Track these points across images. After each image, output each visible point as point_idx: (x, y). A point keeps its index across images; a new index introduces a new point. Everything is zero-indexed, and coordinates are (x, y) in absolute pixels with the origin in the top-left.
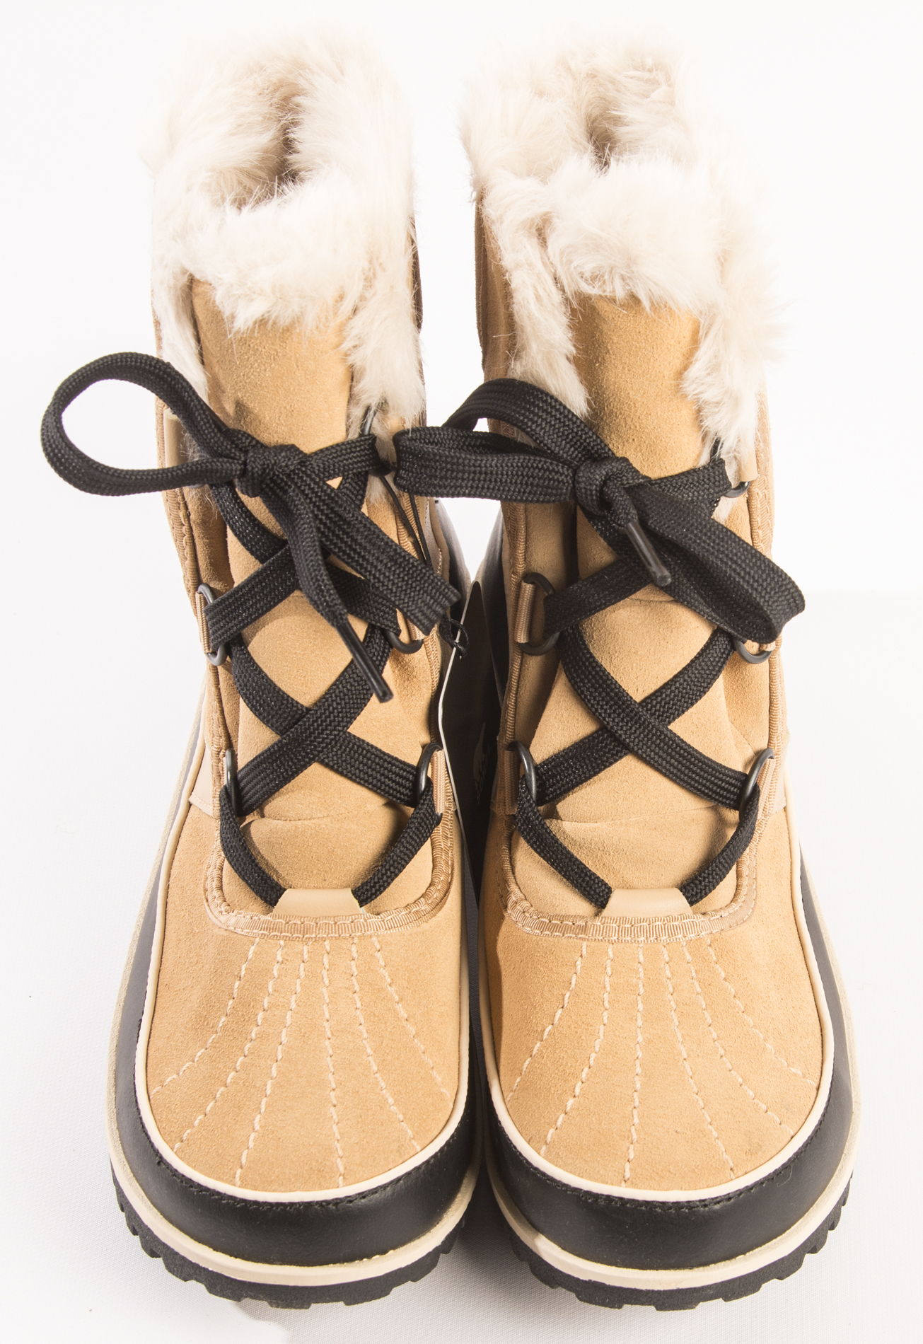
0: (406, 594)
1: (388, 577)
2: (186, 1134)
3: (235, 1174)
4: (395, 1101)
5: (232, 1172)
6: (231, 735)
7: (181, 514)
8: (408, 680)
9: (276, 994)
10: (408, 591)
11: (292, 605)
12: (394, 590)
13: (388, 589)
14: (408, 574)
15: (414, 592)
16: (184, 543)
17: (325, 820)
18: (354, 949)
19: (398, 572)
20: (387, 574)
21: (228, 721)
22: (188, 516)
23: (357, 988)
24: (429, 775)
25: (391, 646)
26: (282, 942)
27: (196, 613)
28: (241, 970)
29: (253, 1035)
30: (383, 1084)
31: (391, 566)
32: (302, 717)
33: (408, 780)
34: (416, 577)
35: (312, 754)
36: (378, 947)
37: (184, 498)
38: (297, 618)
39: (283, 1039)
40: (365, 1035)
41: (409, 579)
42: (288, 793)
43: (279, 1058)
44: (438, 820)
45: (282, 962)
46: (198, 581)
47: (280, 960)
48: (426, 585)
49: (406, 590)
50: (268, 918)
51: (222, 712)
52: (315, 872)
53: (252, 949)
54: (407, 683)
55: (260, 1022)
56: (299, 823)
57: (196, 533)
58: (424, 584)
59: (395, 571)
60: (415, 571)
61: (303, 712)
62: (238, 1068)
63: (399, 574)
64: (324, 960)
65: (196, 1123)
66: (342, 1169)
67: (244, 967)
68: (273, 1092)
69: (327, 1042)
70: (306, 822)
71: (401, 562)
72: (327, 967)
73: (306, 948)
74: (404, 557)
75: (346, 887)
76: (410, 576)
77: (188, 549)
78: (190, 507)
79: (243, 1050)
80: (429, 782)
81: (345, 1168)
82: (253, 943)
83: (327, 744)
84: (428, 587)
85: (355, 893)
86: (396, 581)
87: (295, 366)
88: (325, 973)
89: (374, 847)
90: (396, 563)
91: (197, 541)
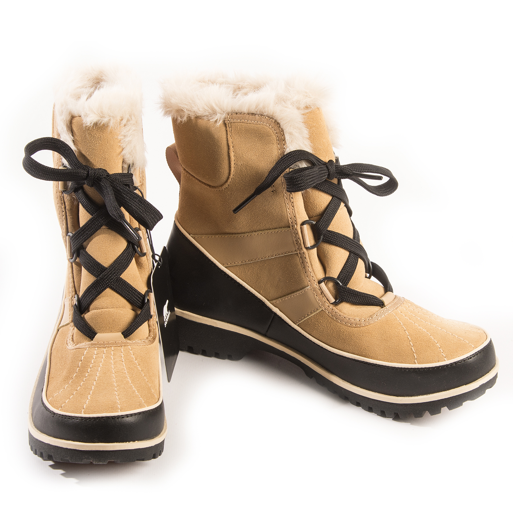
0: (145, 213)
1: (139, 207)
2: (63, 405)
3: (82, 411)
4: (138, 392)
5: (81, 411)
6: (77, 291)
7: (63, 207)
8: (140, 268)
9: (94, 363)
10: (146, 212)
11: (102, 231)
12: (142, 211)
13: (139, 211)
14: (146, 207)
15: (148, 213)
16: (63, 219)
17: (112, 309)
18: (122, 349)
19: (142, 206)
20: (139, 206)
21: (76, 286)
22: (65, 208)
23: (124, 360)
24: (148, 298)
25: (136, 252)
26: (96, 348)
27: (66, 246)
28: (82, 358)
29: (87, 375)
30: (133, 387)
31: (140, 204)
32: (105, 270)
33: (141, 299)
34: (149, 208)
35: (108, 284)
36: (131, 349)
37: (64, 201)
38: (104, 235)
39: (97, 375)
40: (127, 373)
41: (146, 208)
42: (99, 298)
43: (96, 380)
44: (151, 317)
45: (97, 354)
46: (67, 232)
47: (96, 354)
48: (152, 211)
49: (145, 212)
50: (92, 342)
51: (74, 282)
52: (108, 328)
53: (86, 351)
54: (140, 269)
55: (89, 371)
56: (103, 310)
57: (68, 214)
58: (151, 210)
59: (141, 206)
60: (148, 206)
61: (105, 269)
62: (81, 385)
63: (143, 207)
64: (112, 353)
65: (67, 402)
66: (120, 407)
67: (83, 357)
68: (94, 388)
69: (113, 375)
70: (105, 309)
71: (143, 203)
72: (113, 355)
73: (105, 350)
74: (144, 201)
75: (119, 332)
76: (147, 208)
77: (65, 221)
78: (66, 204)
79: (83, 380)
80: (148, 300)
81: (121, 407)
82: (86, 350)
83: (113, 280)
84: (152, 212)
85: (122, 333)
86: (142, 209)
87: (107, 142)
88: (112, 356)
89: (129, 320)
90: (142, 203)
91: (68, 217)
